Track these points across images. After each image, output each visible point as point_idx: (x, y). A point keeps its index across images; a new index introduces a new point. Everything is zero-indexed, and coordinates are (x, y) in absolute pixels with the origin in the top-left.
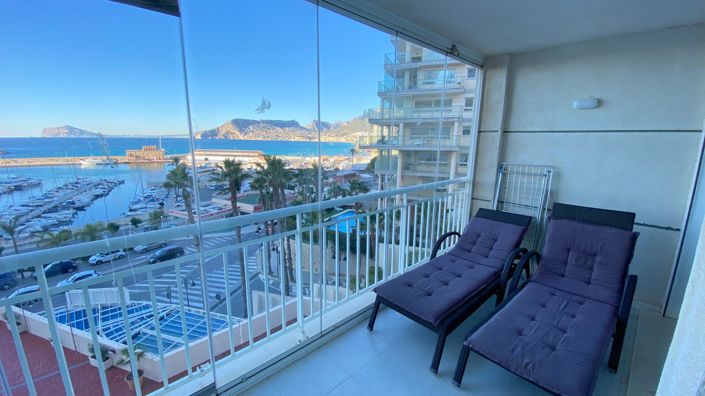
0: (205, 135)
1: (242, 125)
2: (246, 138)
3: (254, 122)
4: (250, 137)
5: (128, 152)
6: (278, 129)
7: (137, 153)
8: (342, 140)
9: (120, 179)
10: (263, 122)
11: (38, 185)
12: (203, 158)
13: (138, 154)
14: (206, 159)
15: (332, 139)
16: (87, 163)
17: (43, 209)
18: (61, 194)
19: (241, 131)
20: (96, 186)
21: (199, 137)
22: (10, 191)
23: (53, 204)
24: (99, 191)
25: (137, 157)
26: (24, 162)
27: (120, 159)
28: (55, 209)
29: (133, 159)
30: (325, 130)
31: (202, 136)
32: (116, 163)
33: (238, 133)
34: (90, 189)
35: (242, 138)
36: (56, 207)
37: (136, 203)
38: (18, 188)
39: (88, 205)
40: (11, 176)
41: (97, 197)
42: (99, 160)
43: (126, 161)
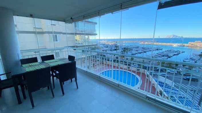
5: (189, 43)
11: (162, 49)
13: (192, 43)
16: (175, 45)
17: (161, 55)
18: (166, 52)
20: (176, 52)
23: (163, 55)
25: (192, 44)
26: (160, 44)
27: (186, 45)
28: (163, 56)
29: (190, 45)
32: (184, 46)
34: (174, 52)
36: (164, 55)
37: (187, 59)
38: (157, 50)
39: (172, 57)
40: (157, 47)
41: (175, 55)
42: (179, 44)
43: (188, 45)
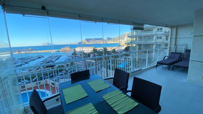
0: (79, 43)
1: (88, 40)
2: (89, 43)
3: (91, 39)
4: (90, 43)
5: (62, 48)
6: (97, 41)
7: (64, 48)
8: (115, 42)
9: (61, 55)
10: (94, 39)
11: (43, 57)
12: (79, 49)
14: (80, 50)
15: (112, 42)
18: (49, 59)
19: (88, 42)
20: (56, 57)
21: (77, 44)
22: (38, 58)
24: (57, 58)
26: (39, 51)
27: (60, 50)
29: (63, 50)
30: (110, 40)
31: (78, 44)
32: (59, 51)
33: (87, 42)
35: (88, 43)
38: (39, 58)
41: (57, 59)
42: (56, 50)
